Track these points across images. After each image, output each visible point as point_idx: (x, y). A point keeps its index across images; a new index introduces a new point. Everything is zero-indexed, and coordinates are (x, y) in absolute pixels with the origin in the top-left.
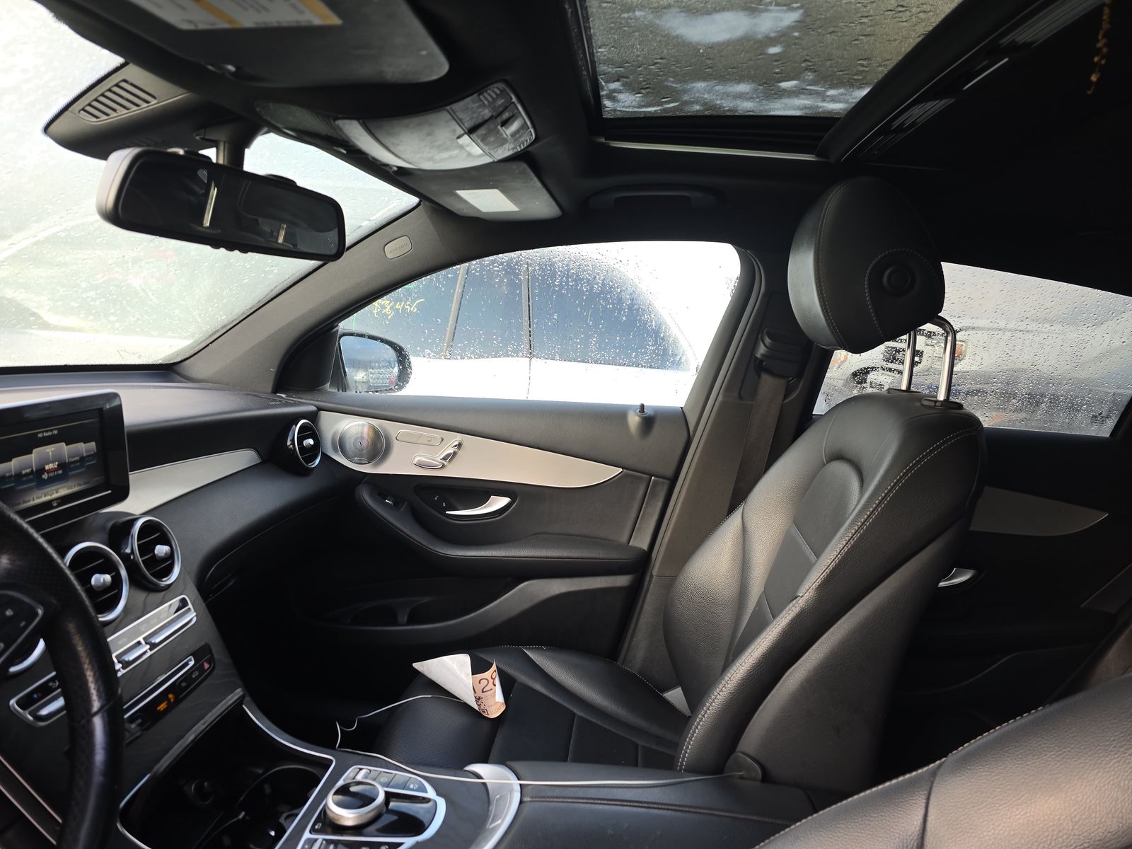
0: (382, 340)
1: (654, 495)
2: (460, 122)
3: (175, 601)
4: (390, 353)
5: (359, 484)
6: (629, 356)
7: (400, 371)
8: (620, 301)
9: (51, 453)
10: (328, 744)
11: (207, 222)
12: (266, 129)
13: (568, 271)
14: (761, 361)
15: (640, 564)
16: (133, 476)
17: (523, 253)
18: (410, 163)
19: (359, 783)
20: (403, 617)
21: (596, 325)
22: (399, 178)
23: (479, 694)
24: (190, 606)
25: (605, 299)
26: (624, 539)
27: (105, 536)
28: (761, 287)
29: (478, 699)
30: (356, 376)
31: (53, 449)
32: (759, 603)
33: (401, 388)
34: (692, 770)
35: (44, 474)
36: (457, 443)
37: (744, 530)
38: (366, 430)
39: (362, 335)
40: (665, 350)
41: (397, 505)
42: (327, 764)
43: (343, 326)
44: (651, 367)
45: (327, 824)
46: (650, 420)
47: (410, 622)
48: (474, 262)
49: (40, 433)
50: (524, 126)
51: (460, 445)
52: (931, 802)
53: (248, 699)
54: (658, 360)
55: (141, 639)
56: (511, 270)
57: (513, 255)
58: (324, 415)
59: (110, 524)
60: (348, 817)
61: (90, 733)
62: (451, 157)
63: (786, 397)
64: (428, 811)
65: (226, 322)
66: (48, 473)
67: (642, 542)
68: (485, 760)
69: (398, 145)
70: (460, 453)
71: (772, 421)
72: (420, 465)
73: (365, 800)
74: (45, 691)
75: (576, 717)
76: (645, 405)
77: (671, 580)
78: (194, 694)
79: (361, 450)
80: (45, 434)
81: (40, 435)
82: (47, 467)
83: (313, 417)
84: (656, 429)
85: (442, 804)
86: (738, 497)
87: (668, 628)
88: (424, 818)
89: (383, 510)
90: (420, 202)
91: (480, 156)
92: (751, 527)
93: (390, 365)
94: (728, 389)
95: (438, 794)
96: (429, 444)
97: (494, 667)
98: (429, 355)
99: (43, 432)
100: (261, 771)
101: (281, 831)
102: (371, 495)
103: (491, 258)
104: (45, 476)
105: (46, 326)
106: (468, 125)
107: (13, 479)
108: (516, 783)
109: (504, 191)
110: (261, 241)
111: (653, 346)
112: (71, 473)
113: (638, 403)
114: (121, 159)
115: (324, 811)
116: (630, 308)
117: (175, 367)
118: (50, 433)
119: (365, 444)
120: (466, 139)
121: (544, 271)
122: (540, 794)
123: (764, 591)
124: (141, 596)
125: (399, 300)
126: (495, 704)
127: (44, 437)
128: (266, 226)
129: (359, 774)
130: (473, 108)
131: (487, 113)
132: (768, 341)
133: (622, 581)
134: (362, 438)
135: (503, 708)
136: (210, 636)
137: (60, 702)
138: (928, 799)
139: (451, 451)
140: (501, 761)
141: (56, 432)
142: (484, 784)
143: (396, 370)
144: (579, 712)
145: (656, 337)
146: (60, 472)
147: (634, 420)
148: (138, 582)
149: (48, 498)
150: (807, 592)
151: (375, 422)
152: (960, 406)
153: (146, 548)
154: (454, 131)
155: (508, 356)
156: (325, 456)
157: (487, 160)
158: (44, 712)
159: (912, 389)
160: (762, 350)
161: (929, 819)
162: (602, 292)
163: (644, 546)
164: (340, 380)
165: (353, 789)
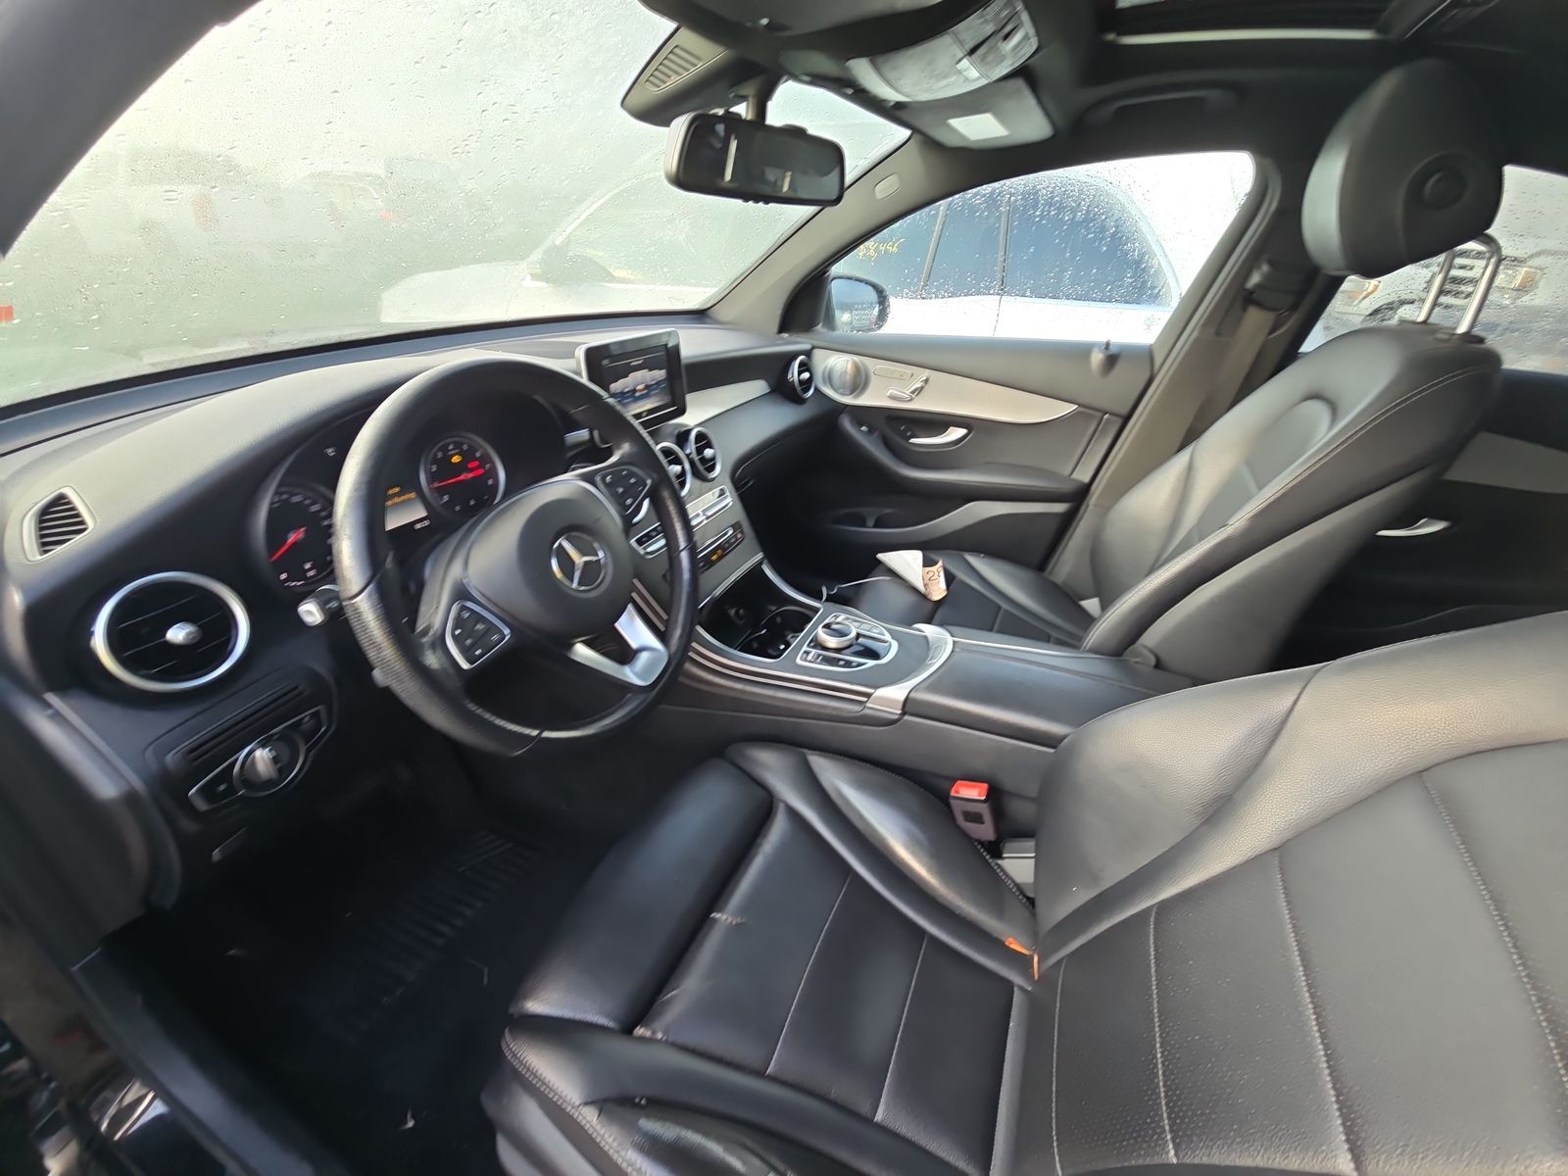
0: (867, 283)
1: (1104, 433)
2: (961, 43)
3: (717, 491)
4: (873, 296)
5: (841, 413)
6: (1103, 290)
7: (880, 311)
8: (1103, 229)
9: (640, 377)
10: (818, 597)
11: (728, 176)
12: (785, 78)
13: (1052, 198)
14: (1251, 292)
15: (1079, 496)
16: (689, 397)
17: (1008, 182)
18: (908, 97)
19: (838, 623)
20: (871, 522)
21: (1073, 257)
22: (894, 112)
23: (927, 581)
24: (728, 493)
25: (1088, 229)
26: (1067, 472)
27: (674, 439)
28: (1272, 204)
29: (925, 585)
30: (843, 318)
31: (641, 375)
32: (1189, 532)
33: (880, 327)
34: (1094, 651)
35: (636, 392)
36: (925, 378)
37: (1190, 468)
38: (850, 366)
39: (850, 278)
40: (1144, 283)
41: (870, 432)
42: (816, 610)
43: (836, 269)
44: (1127, 302)
45: (817, 644)
46: (1113, 358)
47: (875, 526)
48: (957, 196)
49: (632, 362)
50: (1026, 37)
51: (926, 381)
52: (1305, 692)
53: (765, 561)
54: (1134, 293)
55: (700, 511)
56: (992, 201)
57: (996, 185)
58: (817, 353)
59: (676, 432)
60: (832, 642)
61: (680, 562)
62: (947, 85)
63: (1271, 333)
64: (885, 648)
65: (744, 269)
66: (639, 392)
67: (1083, 475)
68: (929, 621)
69: (900, 79)
70: (927, 387)
71: (1249, 358)
72: (893, 398)
73: (841, 634)
74: (648, 537)
75: (1001, 611)
76: (1112, 341)
77: (1106, 509)
78: (731, 554)
79: (845, 383)
81: (633, 364)
82: (638, 388)
83: (808, 354)
84: (1119, 368)
85: (895, 646)
86: (1192, 435)
87: (1096, 553)
88: (881, 652)
89: (858, 434)
90: (912, 134)
91: (977, 79)
92: (1199, 464)
93: (871, 306)
94: (1205, 325)
95: (893, 638)
96: (901, 378)
97: (940, 564)
98: (907, 294)
100: (774, 608)
101: (788, 645)
102: (852, 422)
103: (975, 190)
104: (637, 394)
105: (613, 279)
106: (970, 45)
108: (950, 640)
109: (997, 115)
110: (768, 191)
111: (1131, 277)
112: (652, 393)
113: (1104, 340)
114: (681, 124)
115: (816, 636)
116: (1113, 236)
117: (708, 312)
119: (848, 377)
120: (965, 63)
121: (1026, 200)
122: (967, 649)
123: (1197, 524)
124: (698, 483)
125: (883, 241)
126: (938, 591)
127: (635, 365)
128: (771, 175)
129: (841, 617)
130: (974, 27)
131: (989, 29)
132: (1265, 268)
133: (1059, 508)
134: (846, 372)
135: (945, 594)
136: (739, 515)
137: (663, 542)
138: (1304, 688)
139: (919, 385)
140: (941, 625)
142: (926, 637)
143: (876, 311)
144: (1005, 606)
145: (1136, 268)
146: (646, 391)
147: (1097, 358)
148: (696, 474)
149: (643, 409)
150: (1238, 522)
151: (857, 358)
152: (1481, 340)
153: (699, 451)
154: (954, 55)
155: (978, 293)
156: (817, 390)
157: (984, 82)
158: (649, 550)
159: (1431, 320)
160: (1255, 279)
161: (1299, 703)
162: (1084, 221)
163: (1086, 479)
164: (830, 322)
165: (834, 626)
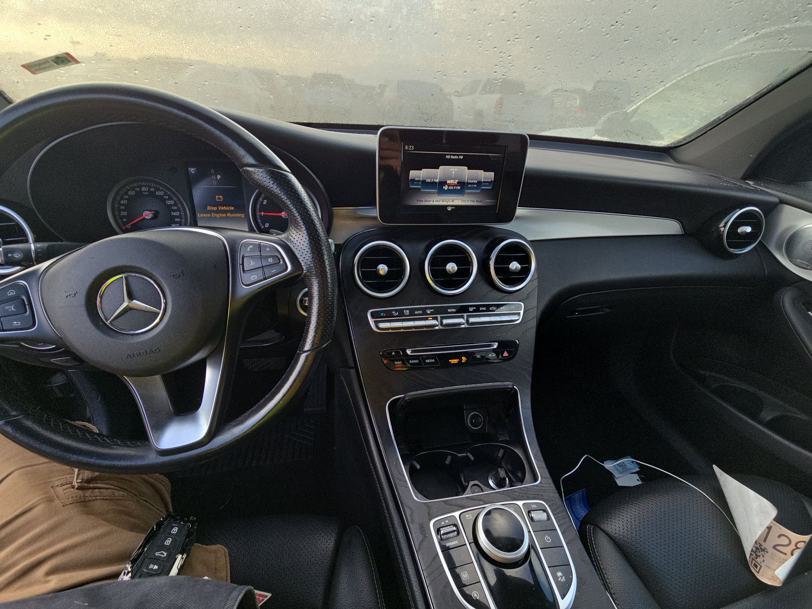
9: (454, 172)
29: (757, 548)
31: (456, 170)
35: (445, 186)
49: (448, 155)
58: (786, 209)
66: (448, 186)
80: (452, 157)
81: (448, 157)
82: (448, 182)
97: (807, 538)
99: (451, 155)
104: (446, 188)
107: (420, 183)
112: (466, 191)
118: (456, 157)
126: (775, 571)
127: (450, 159)
135: (779, 582)
141: (462, 157)
146: (459, 188)
149: (445, 203)
